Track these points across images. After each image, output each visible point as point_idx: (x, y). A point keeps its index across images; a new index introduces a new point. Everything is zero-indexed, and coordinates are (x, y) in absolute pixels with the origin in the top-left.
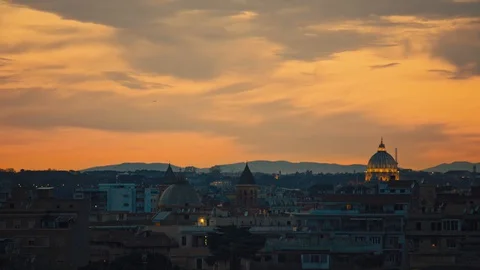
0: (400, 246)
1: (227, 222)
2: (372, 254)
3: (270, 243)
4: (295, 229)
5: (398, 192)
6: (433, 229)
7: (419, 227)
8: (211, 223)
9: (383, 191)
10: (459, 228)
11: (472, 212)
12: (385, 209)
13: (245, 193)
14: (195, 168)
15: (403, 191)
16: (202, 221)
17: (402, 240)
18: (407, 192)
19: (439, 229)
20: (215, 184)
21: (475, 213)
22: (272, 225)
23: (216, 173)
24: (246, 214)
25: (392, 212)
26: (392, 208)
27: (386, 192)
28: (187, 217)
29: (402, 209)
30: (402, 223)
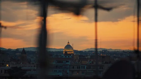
0: (68, 73)
1: (15, 66)
2: (59, 75)
3: (28, 72)
4: (36, 68)
5: (67, 57)
6: (78, 68)
7: (73, 68)
8: (10, 66)
9: (63, 57)
10: (85, 68)
11: (89, 63)
12: (63, 62)
13: (23, 57)
14: (11, 49)
15: (69, 57)
16: (8, 65)
17: (68, 72)
18: (70, 57)
19: (80, 68)
20: (17, 54)
21: (90, 63)
22: (29, 67)
23: (17, 50)
24: (21, 63)
25: (65, 63)
26: (65, 62)
27: (64, 57)
28: (3, 64)
29: (68, 62)
30: (68, 67)
